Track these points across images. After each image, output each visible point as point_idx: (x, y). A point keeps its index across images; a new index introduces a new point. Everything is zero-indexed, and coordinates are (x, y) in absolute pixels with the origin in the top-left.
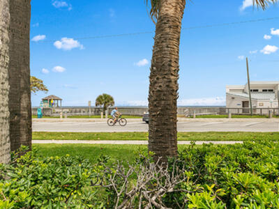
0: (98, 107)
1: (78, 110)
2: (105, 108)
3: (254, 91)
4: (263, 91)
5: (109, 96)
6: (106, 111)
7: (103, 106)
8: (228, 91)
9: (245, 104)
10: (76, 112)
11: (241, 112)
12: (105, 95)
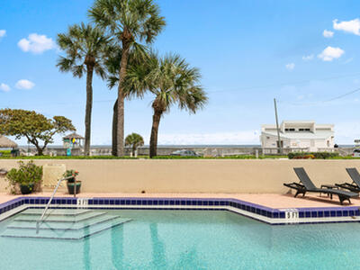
0: (128, 147)
1: (106, 150)
2: (134, 149)
3: (291, 130)
4: (300, 130)
5: (138, 136)
6: (136, 152)
7: (132, 146)
8: (263, 130)
9: (280, 143)
10: (104, 152)
11: (276, 152)
12: (134, 135)
